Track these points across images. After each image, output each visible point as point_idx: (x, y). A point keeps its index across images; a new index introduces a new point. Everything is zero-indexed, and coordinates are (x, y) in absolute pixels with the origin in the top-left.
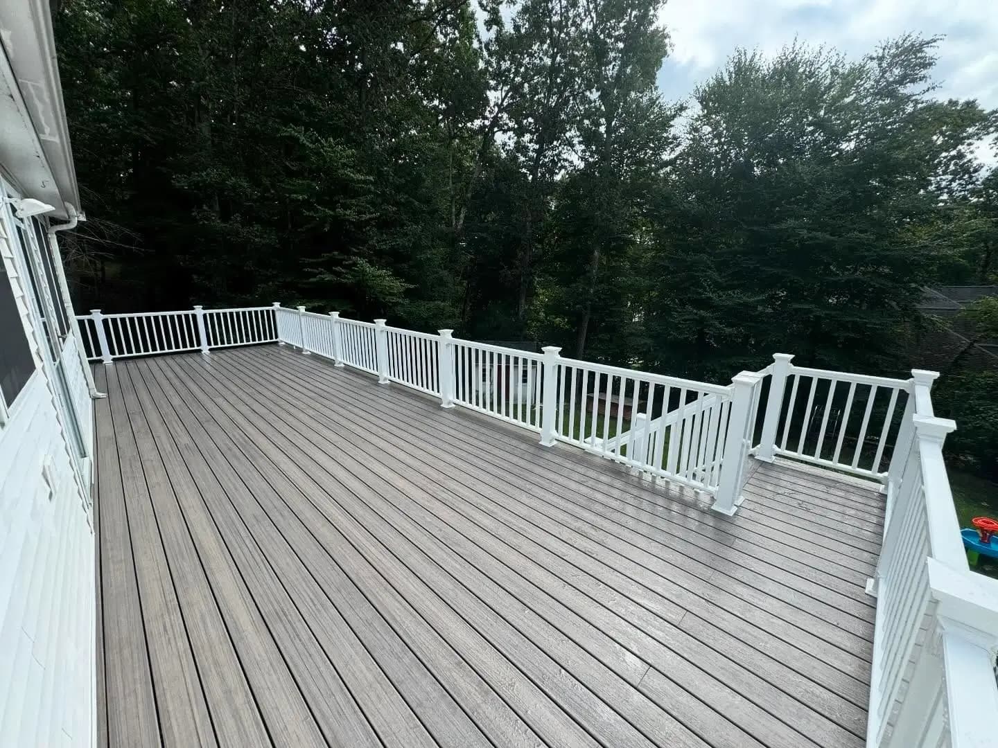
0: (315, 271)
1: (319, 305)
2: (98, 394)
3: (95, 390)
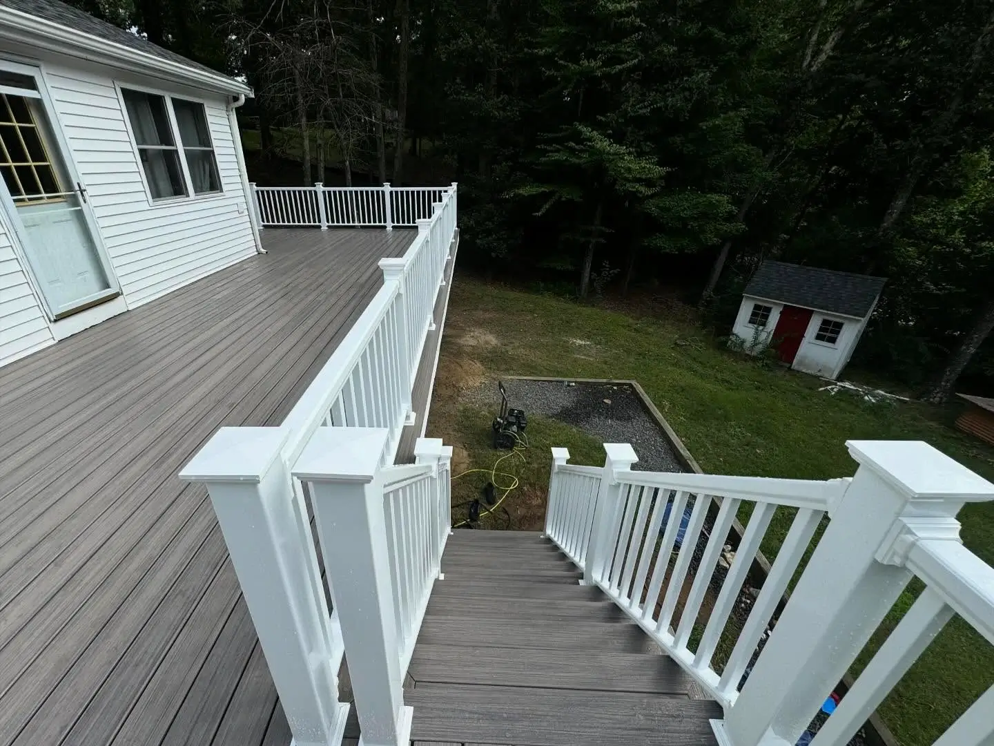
0: (548, 148)
1: (543, 192)
2: (263, 250)
3: (260, 246)
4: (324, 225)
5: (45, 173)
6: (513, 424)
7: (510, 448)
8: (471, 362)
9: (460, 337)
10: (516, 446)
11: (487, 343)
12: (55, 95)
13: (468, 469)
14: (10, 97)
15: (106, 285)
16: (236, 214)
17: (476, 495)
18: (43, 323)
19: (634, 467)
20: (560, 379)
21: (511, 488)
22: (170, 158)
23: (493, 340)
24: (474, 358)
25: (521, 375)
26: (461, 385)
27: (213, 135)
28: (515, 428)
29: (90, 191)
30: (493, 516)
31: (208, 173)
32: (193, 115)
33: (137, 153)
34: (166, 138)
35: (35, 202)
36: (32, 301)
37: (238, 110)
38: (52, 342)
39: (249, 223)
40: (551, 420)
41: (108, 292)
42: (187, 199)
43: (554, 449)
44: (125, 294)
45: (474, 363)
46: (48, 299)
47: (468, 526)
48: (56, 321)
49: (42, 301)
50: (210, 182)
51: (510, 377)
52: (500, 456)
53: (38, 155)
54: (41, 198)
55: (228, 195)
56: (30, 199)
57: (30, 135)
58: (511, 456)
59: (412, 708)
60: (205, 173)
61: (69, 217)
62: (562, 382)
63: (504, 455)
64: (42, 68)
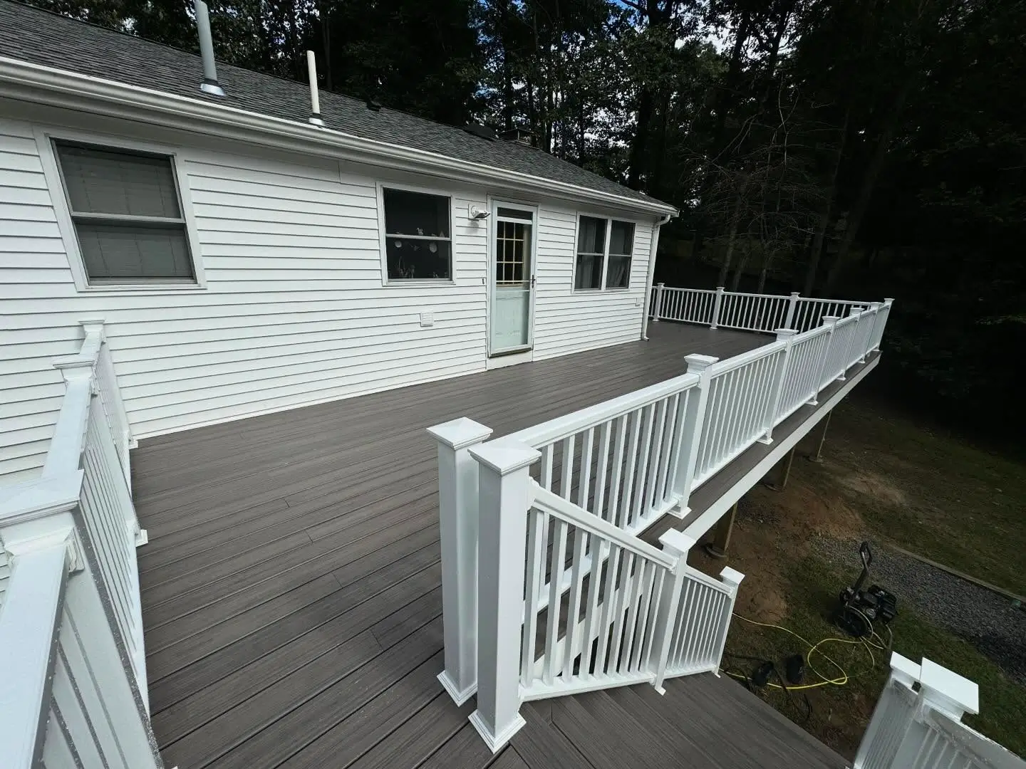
2: (645, 337)
3: (645, 334)
4: (715, 325)
5: (519, 267)
6: (871, 606)
7: (856, 635)
8: (845, 509)
9: (844, 475)
10: (866, 637)
11: (885, 496)
12: (541, 222)
13: (778, 623)
14: (518, 225)
15: (525, 341)
16: (634, 306)
17: (776, 659)
18: (484, 357)
19: (967, 718)
20: (1007, 592)
21: (832, 682)
22: (597, 262)
23: (897, 496)
24: (854, 507)
25: (926, 556)
26: (818, 529)
27: (635, 246)
28: (871, 612)
29: (538, 281)
30: (789, 697)
31: (621, 274)
32: (625, 234)
33: (576, 257)
34: (600, 248)
35: (508, 285)
36: (483, 343)
37: (663, 228)
38: (484, 370)
39: (642, 315)
40: (955, 639)
41: (525, 346)
42: (599, 291)
43: (895, 655)
44: (534, 349)
45: (850, 513)
46: (492, 344)
47: (745, 684)
48: (491, 358)
49: (489, 344)
50: (620, 279)
51: (903, 551)
52: (833, 636)
53: (519, 258)
54: (511, 283)
55: (631, 290)
56: (506, 283)
57: (520, 245)
58: (854, 644)
59: (525, 722)
60: (620, 273)
61: (521, 296)
62: (1011, 600)
63: (840, 638)
64: (539, 208)
